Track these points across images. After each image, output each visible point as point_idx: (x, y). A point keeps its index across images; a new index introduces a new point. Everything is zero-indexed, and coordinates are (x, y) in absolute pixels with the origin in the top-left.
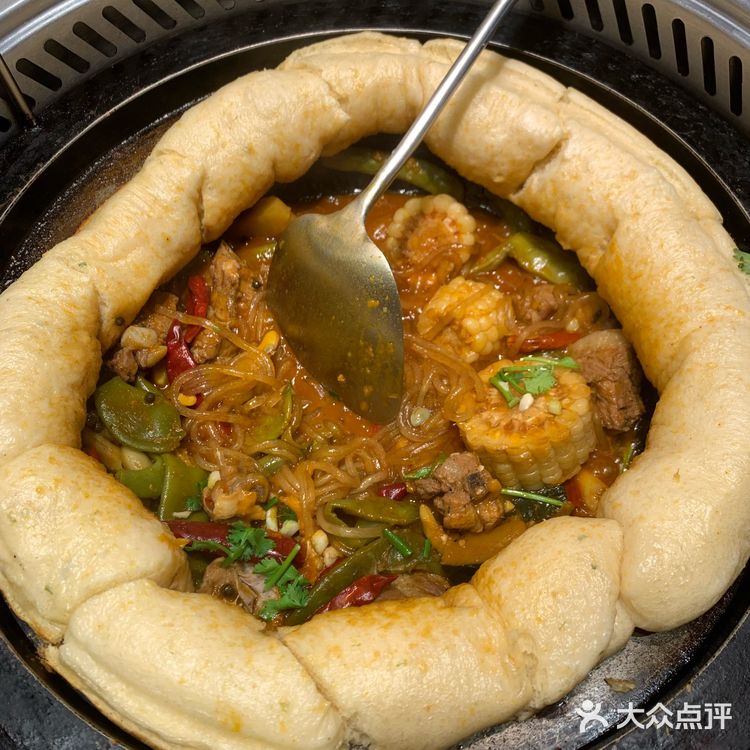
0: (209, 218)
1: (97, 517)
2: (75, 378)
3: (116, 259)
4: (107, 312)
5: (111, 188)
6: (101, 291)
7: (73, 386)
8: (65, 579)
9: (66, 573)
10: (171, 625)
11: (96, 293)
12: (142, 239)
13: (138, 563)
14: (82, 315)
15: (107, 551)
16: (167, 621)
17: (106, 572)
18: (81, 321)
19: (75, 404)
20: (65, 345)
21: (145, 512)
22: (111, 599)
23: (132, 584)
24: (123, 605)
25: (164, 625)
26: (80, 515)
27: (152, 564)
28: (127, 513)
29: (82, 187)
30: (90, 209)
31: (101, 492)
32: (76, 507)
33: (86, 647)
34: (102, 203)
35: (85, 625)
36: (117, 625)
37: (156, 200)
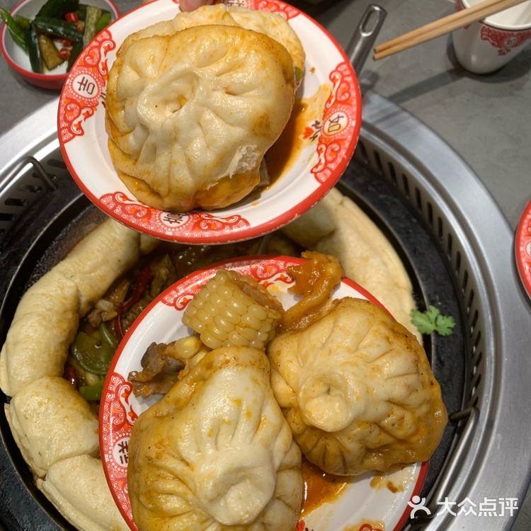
0: (143, 246)
1: (66, 420)
2: (62, 339)
3: (90, 272)
4: (84, 299)
5: (93, 225)
6: (81, 290)
7: (62, 343)
8: (48, 450)
9: (49, 447)
10: (95, 480)
11: (78, 291)
12: (105, 262)
13: (83, 446)
14: (69, 303)
15: (69, 439)
16: (94, 478)
17: (67, 449)
18: (68, 306)
19: (62, 353)
20: (60, 321)
21: (91, 415)
22: (68, 464)
23: (79, 457)
24: (73, 467)
25: (92, 480)
26: (58, 418)
27: (90, 447)
28: (81, 417)
29: (77, 222)
30: (80, 237)
31: (70, 405)
32: (56, 413)
33: (55, 485)
34: (87, 234)
35: (54, 474)
36: (70, 477)
37: (114, 239)
